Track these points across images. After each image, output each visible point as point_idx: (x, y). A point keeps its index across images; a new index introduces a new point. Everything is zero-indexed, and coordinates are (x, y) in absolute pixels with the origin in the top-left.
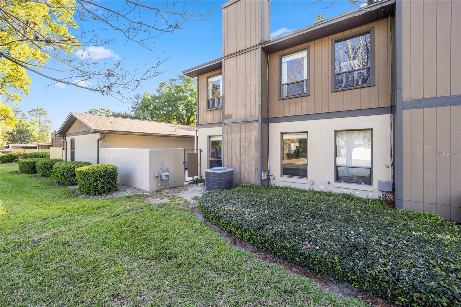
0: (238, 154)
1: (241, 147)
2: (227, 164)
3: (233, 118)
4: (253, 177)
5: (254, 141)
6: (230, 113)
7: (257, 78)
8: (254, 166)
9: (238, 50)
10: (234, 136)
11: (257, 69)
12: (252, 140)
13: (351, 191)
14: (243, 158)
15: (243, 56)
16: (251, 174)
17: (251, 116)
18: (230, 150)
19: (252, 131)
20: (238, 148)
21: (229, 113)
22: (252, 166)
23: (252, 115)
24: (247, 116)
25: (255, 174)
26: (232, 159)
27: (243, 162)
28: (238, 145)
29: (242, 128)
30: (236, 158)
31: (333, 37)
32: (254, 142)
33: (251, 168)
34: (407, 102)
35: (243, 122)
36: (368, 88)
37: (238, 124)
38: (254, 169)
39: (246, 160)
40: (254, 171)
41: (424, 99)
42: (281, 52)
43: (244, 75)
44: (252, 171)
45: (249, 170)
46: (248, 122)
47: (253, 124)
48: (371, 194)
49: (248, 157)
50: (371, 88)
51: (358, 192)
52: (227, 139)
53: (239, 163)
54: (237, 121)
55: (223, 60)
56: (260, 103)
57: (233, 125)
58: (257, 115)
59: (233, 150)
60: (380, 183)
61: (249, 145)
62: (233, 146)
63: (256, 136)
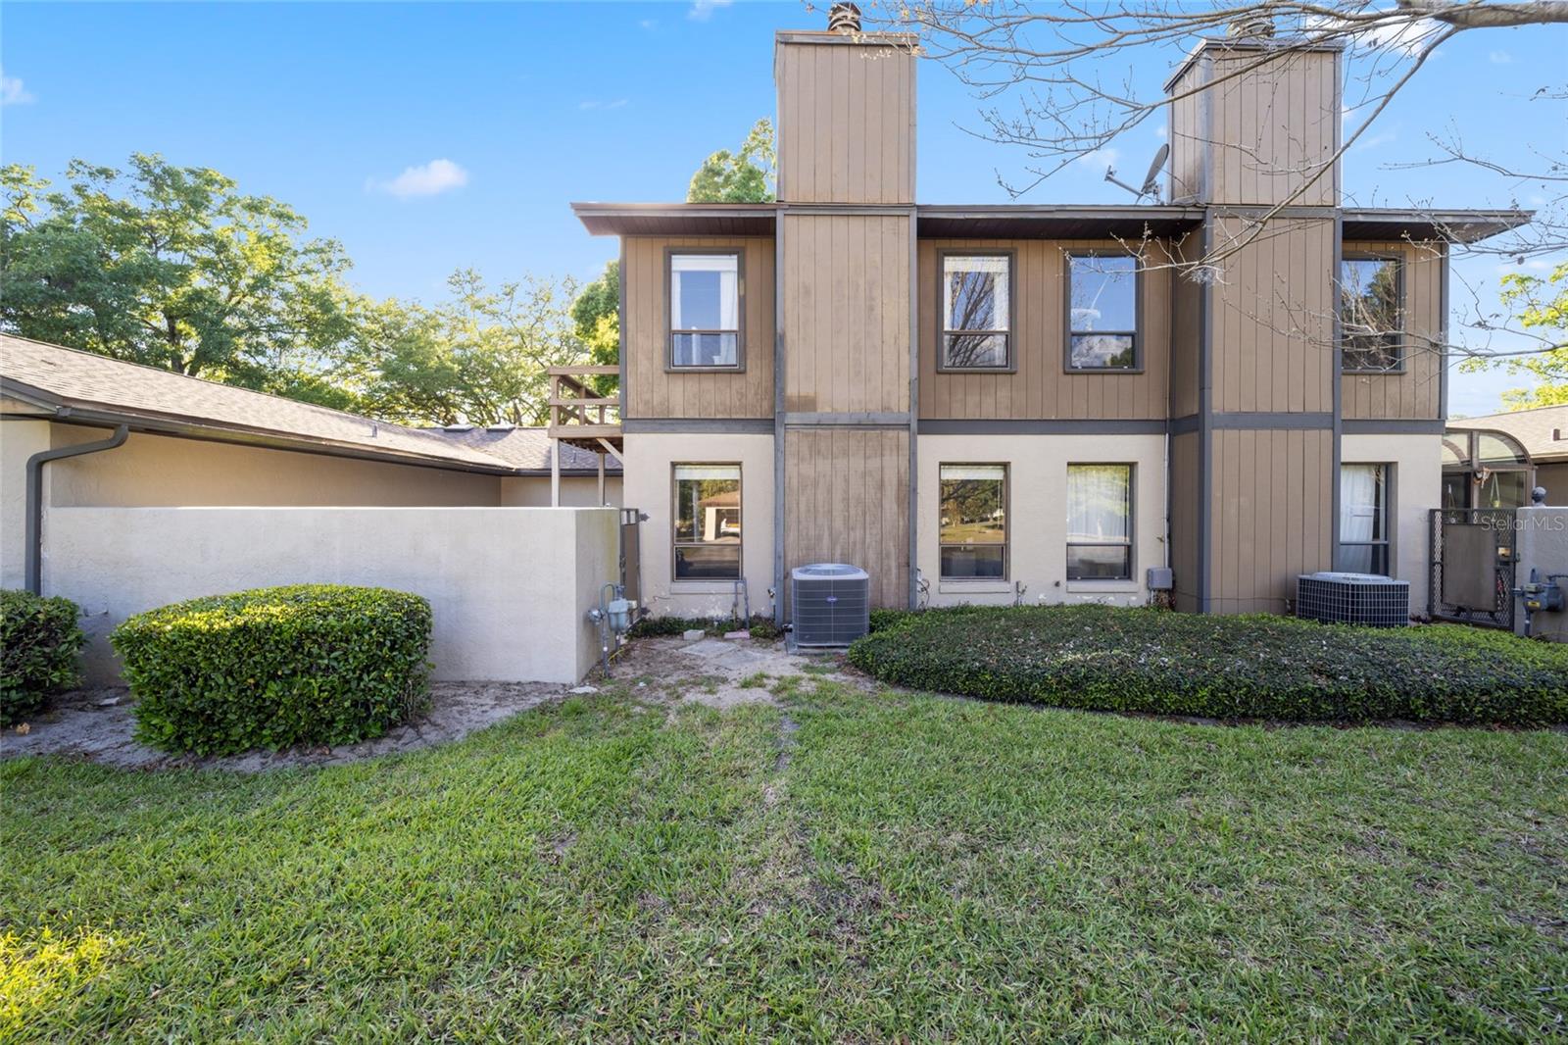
0: (838, 524)
1: (852, 503)
2: (795, 557)
3: (819, 411)
4: (893, 588)
5: (895, 482)
6: (807, 390)
7: (904, 302)
8: (893, 557)
9: (839, 199)
10: (823, 465)
11: (904, 279)
12: (886, 479)
13: (1098, 597)
14: (858, 534)
15: (856, 224)
16: (885, 581)
17: (885, 409)
18: (809, 511)
19: (887, 452)
20: (838, 506)
21: (802, 394)
22: (888, 556)
23: (888, 408)
24: (871, 407)
25: (899, 578)
26: (819, 538)
27: (858, 546)
28: (838, 496)
29: (852, 442)
30: (831, 535)
31: (1069, 244)
32: (895, 488)
33: (885, 562)
34: (1218, 414)
35: (858, 426)
36: (1131, 377)
37: (837, 432)
38: (893, 564)
39: (868, 541)
40: (894, 571)
41: (1240, 414)
42: (944, 244)
43: (862, 282)
44: (890, 570)
45: (878, 570)
46: (875, 426)
47: (891, 434)
48: (1134, 598)
49: (874, 532)
50: (1137, 377)
51: (1111, 598)
52: (795, 474)
53: (842, 549)
54: (836, 419)
55: (779, 215)
56: (915, 375)
57: (819, 431)
58: (904, 408)
59: (821, 510)
60: (1150, 574)
61: (879, 495)
62: (820, 497)
63: (902, 470)
